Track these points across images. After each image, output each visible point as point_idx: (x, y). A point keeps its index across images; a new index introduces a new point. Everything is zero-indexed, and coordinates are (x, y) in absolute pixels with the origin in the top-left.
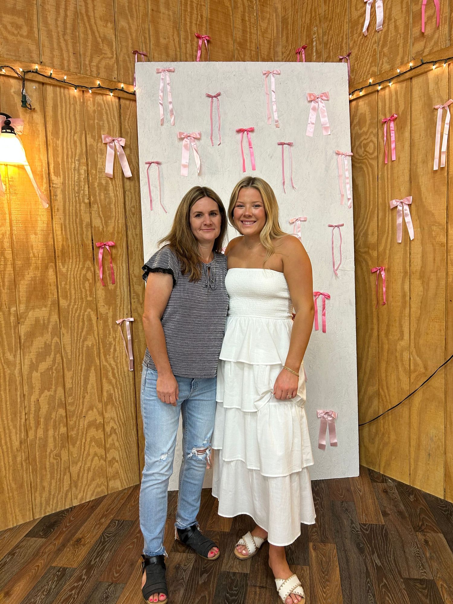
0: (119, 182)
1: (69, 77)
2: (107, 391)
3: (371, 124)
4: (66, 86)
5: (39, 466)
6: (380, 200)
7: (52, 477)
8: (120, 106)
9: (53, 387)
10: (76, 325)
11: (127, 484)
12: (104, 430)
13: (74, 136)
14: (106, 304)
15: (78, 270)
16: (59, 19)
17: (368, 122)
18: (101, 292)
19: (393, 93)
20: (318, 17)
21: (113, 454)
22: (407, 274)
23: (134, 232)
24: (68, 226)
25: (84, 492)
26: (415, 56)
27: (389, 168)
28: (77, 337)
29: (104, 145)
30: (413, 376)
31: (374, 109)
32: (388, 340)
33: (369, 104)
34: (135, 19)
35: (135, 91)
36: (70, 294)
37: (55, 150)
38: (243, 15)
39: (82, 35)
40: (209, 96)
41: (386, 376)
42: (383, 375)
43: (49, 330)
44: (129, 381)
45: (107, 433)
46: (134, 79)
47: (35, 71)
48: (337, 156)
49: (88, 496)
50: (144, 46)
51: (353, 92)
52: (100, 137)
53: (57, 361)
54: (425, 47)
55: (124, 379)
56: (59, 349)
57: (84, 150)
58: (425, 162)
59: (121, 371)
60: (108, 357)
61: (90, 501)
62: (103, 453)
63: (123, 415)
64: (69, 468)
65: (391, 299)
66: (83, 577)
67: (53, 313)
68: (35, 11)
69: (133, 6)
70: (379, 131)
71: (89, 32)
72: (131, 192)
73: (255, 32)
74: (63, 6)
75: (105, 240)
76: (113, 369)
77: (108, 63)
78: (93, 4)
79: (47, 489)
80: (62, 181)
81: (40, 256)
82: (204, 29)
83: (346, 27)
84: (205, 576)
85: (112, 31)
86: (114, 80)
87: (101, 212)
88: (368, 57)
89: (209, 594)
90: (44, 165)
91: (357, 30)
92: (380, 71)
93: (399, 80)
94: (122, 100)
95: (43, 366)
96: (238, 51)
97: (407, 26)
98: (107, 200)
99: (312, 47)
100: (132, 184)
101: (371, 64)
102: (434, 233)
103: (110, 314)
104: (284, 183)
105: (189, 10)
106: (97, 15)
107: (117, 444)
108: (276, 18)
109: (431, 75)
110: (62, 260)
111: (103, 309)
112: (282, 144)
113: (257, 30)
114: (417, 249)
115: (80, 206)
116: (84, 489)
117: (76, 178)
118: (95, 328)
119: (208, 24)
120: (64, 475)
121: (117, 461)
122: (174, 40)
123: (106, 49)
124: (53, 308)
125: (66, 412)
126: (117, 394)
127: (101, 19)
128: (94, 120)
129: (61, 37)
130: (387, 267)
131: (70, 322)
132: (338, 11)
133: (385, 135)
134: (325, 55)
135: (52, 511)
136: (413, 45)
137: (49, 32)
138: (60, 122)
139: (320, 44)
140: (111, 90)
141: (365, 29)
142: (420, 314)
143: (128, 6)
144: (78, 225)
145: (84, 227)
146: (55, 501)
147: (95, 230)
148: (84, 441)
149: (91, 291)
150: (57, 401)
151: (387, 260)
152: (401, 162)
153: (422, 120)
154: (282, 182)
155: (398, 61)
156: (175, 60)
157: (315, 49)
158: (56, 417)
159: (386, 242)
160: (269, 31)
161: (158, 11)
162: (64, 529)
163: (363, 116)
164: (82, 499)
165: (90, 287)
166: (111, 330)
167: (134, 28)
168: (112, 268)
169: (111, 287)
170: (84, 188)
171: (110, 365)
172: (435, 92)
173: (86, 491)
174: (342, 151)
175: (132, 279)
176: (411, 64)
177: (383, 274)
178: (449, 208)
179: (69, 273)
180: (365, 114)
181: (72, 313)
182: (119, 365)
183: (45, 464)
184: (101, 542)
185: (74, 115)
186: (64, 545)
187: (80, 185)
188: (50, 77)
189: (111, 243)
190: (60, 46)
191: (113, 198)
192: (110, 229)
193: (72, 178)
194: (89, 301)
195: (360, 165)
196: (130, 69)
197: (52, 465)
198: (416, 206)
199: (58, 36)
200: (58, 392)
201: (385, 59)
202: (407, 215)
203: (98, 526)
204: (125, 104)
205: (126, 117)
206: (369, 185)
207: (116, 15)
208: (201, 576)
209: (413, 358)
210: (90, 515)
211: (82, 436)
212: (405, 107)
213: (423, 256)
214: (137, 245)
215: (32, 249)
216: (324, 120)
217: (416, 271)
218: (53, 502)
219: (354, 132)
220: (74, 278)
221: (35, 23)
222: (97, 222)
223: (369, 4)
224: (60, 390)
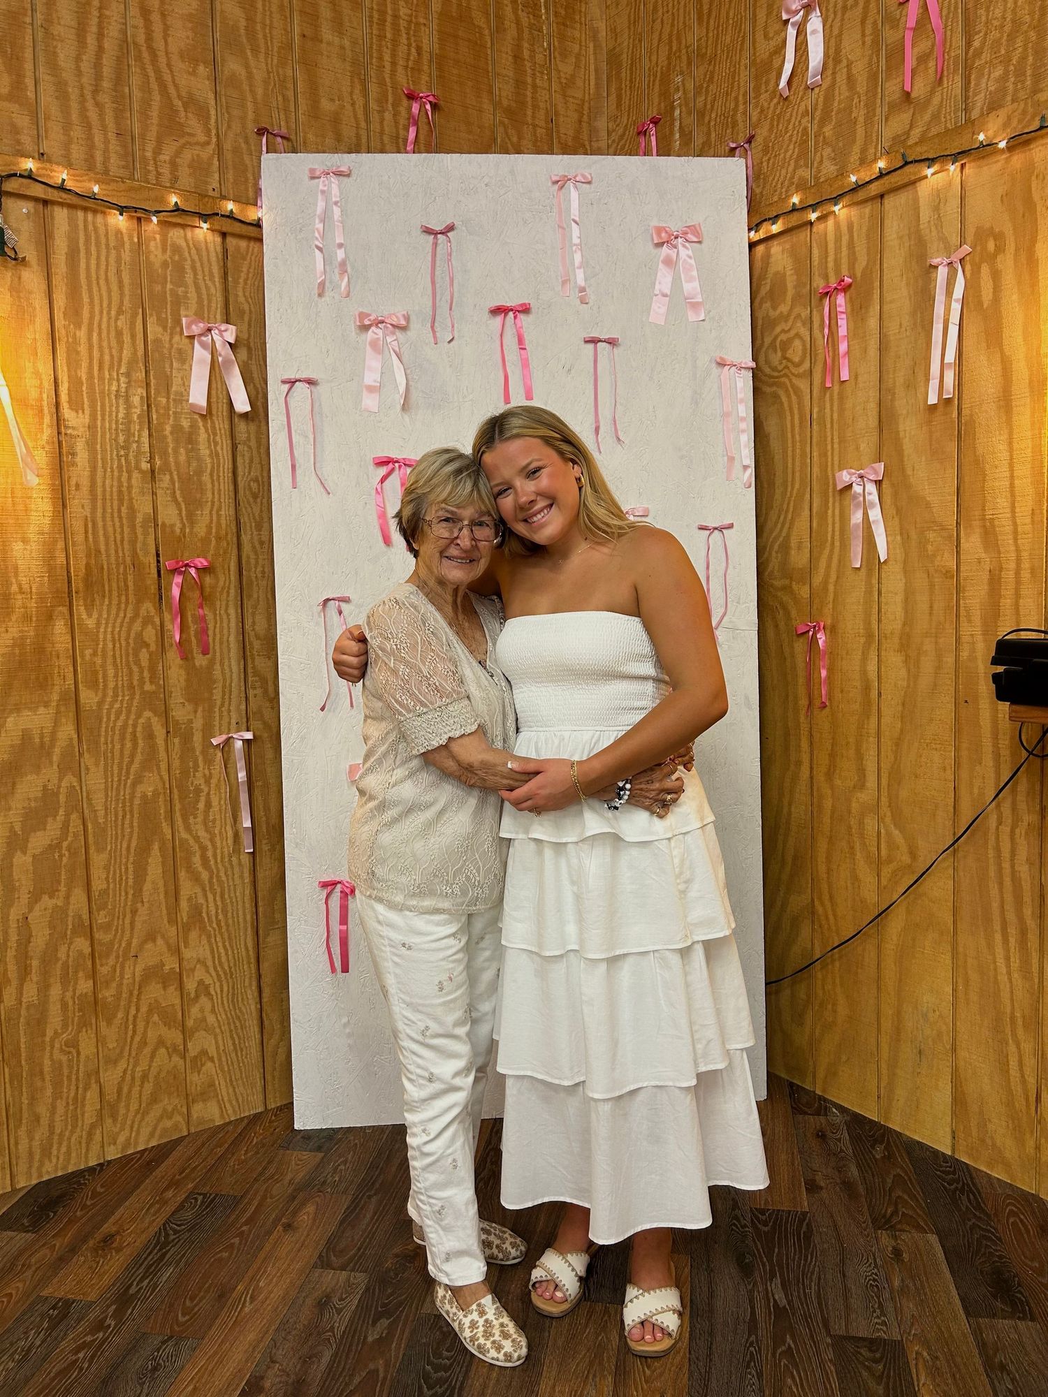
0: (222, 424)
1: (104, 187)
2: (190, 899)
3: (797, 298)
4: (99, 208)
5: (26, 1068)
6: (816, 470)
7: (57, 1095)
8: (225, 251)
9: (63, 888)
10: (118, 747)
11: (234, 1111)
12: (181, 987)
13: (117, 319)
14: (188, 700)
15: (122, 623)
16: (84, 57)
17: (790, 293)
18: (176, 674)
19: (844, 229)
20: (684, 51)
21: (202, 1042)
22: (874, 639)
23: (256, 538)
24: (100, 524)
25: (132, 1127)
26: (891, 147)
27: (836, 396)
28: (120, 775)
29: (187, 341)
30: (886, 871)
31: (803, 265)
32: (832, 788)
33: (793, 253)
34: (262, 57)
35: (259, 219)
36: (105, 676)
37: (72, 351)
38: (518, 47)
39: (137, 94)
40: (428, 231)
41: (829, 871)
42: (822, 868)
43: (55, 758)
44: (242, 877)
45: (189, 994)
46: (258, 191)
47: (26, 174)
48: (720, 369)
49: (142, 1139)
50: (282, 116)
51: (757, 225)
52: (179, 322)
53: (71, 830)
54: (911, 126)
55: (229, 873)
56: (77, 802)
57: (141, 352)
58: (910, 385)
59: (222, 853)
60: (191, 820)
61: (145, 1150)
62: (179, 1040)
63: (227, 954)
64: (98, 1072)
65: (838, 695)
66: (108, 1321)
67: (64, 720)
68: (28, 38)
69: (258, 27)
70: (815, 312)
71: (154, 86)
72: (250, 447)
73: (546, 85)
74: (94, 29)
75: (186, 554)
76: (203, 849)
77: (198, 155)
78: (165, 24)
79: (45, 1121)
80: (87, 421)
81: (34, 590)
82: (425, 78)
83: (744, 75)
84: (384, 1322)
85: (207, 83)
86: (211, 193)
87: (178, 492)
88: (791, 147)
89: (387, 1365)
90: (46, 384)
91: (767, 83)
92: (817, 178)
93: (855, 200)
94: (229, 239)
95: (38, 841)
96: (505, 128)
97: (873, 77)
98: (194, 464)
99: (673, 120)
100: (253, 427)
101: (796, 162)
102: (930, 547)
103: (198, 724)
104: (597, 430)
105: (389, 35)
106: (173, 48)
107: (211, 1019)
108: (595, 54)
109: (924, 189)
110: (85, 600)
111: (180, 713)
112: (594, 341)
113: (550, 80)
114: (894, 582)
115: (130, 478)
116: (133, 1122)
117: (121, 415)
118: (162, 754)
119: (434, 67)
120: (86, 1089)
121: (212, 1059)
122: (353, 104)
123: (194, 124)
124: (63, 709)
125: (92, 945)
126: (211, 905)
127: (182, 57)
128: (164, 284)
129: (89, 97)
130: (829, 622)
131: (103, 739)
132: (728, 40)
133: (827, 322)
134: (698, 140)
135: (56, 1170)
136: (887, 119)
137: (61, 87)
138: (85, 287)
139: (689, 113)
140: (205, 217)
141: (783, 83)
142: (902, 730)
143: (247, 28)
144: (125, 521)
145: (138, 526)
146: (64, 1149)
147: (163, 531)
148: (133, 1011)
149: (152, 669)
150: (70, 919)
151: (831, 606)
152: (861, 385)
153: (905, 292)
154: (594, 426)
155: (855, 157)
156: (355, 149)
157: (677, 124)
158: (68, 956)
159: (829, 566)
160: (579, 83)
161: (317, 39)
162: (78, 1213)
163: (780, 279)
164: (127, 1143)
165: (150, 660)
166: (200, 759)
167: (259, 76)
168: (203, 619)
169: (200, 660)
170: (139, 436)
171: (197, 839)
172: (933, 229)
173: (136, 1126)
174: (730, 358)
175: (251, 643)
176: (881, 164)
177: (821, 638)
178: (961, 491)
179: (102, 630)
180: (785, 273)
181: (109, 719)
182: (218, 839)
183: (41, 1065)
184: (158, 1242)
185: (119, 272)
186: (73, 1250)
187: (129, 430)
188: (62, 188)
189: (200, 562)
190: (86, 117)
191: (208, 460)
192: (201, 530)
193: (110, 415)
194: (148, 692)
195: (774, 388)
196: (250, 169)
197: (57, 1067)
198: (893, 485)
199: (82, 95)
200: (73, 900)
201: (827, 151)
202: (872, 505)
203: (157, 1206)
204: (238, 248)
205: (239, 277)
206: (793, 436)
207: (217, 48)
208: (374, 1323)
209: (886, 830)
210: (143, 1182)
211: (130, 1002)
212: (868, 261)
213: (906, 600)
214: (263, 567)
215: (16, 575)
216: (691, 287)
217: (892, 633)
218: (59, 1150)
219: (760, 315)
220: (114, 641)
221: (28, 66)
222: (170, 515)
223: (793, 24)
224: (79, 897)
